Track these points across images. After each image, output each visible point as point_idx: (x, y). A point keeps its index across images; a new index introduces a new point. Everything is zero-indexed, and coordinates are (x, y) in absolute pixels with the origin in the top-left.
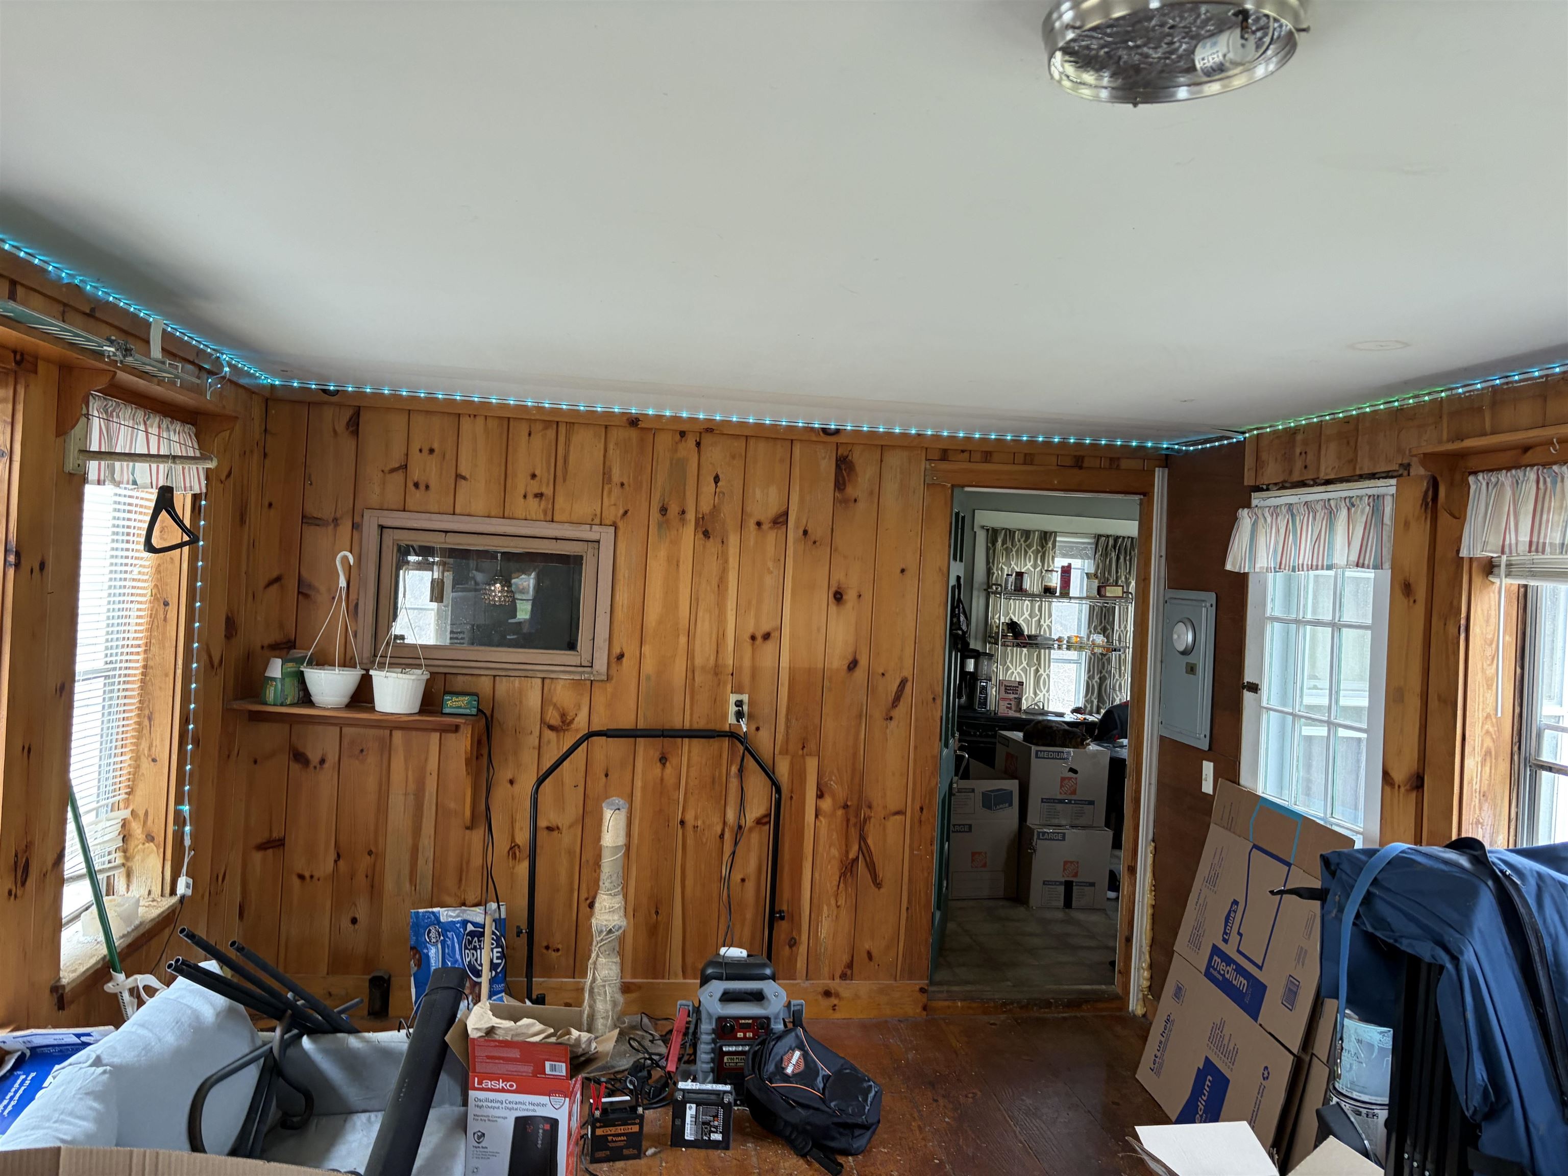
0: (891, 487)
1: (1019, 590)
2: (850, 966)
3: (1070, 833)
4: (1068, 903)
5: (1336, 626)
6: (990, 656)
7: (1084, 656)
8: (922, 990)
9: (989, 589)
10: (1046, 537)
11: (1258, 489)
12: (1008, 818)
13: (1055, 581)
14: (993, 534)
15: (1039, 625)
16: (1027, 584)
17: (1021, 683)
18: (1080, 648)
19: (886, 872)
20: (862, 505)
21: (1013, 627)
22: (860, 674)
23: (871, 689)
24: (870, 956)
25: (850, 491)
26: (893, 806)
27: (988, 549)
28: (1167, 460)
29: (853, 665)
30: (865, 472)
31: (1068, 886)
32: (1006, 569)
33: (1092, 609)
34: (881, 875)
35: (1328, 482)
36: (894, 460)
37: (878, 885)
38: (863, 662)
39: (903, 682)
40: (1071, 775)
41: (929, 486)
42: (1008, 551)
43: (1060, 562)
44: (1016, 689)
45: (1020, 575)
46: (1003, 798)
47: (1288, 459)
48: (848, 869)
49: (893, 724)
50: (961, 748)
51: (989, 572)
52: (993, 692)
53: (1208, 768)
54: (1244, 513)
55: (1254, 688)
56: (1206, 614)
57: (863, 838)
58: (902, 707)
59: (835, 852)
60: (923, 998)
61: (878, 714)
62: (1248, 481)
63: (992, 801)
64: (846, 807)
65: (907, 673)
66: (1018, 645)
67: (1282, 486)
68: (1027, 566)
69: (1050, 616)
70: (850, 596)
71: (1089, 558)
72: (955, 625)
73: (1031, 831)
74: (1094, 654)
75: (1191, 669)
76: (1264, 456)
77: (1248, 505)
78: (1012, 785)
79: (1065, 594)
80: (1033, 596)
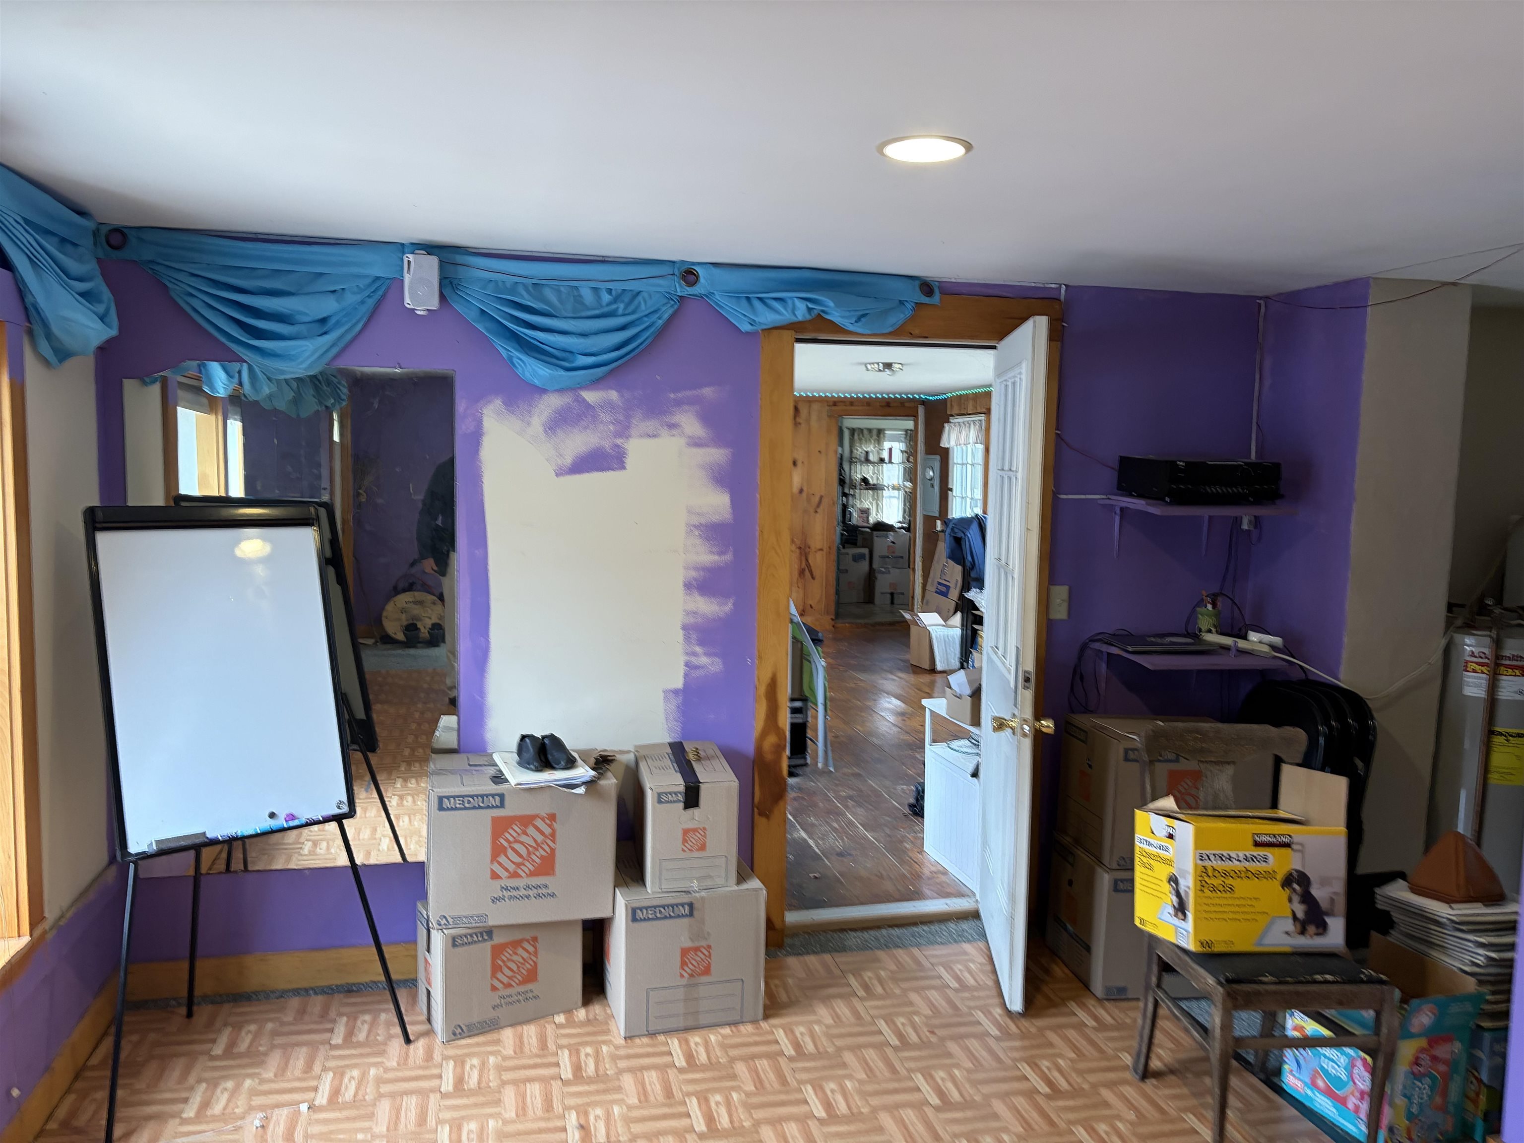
0: (814, 417)
1: (867, 460)
2: (804, 611)
3: (892, 570)
4: (892, 603)
5: (973, 465)
6: (853, 496)
7: (902, 493)
8: (832, 619)
9: (851, 462)
10: (880, 432)
11: (952, 416)
12: (864, 566)
13: (885, 455)
14: (853, 431)
15: (878, 479)
16: (871, 458)
17: (869, 509)
18: (898, 489)
19: (816, 573)
20: (803, 425)
21: (865, 480)
22: (804, 494)
23: (808, 500)
24: (811, 607)
25: (798, 420)
26: (819, 547)
27: (850, 439)
28: (924, 402)
29: (801, 491)
30: (804, 412)
31: (892, 594)
32: (859, 451)
33: (905, 469)
34: (814, 574)
35: (970, 414)
36: (815, 406)
37: (813, 578)
38: (805, 489)
39: (821, 497)
40: (892, 544)
41: (829, 416)
42: (860, 440)
43: (887, 445)
44: (866, 512)
45: (867, 453)
46: (861, 557)
47: (960, 405)
48: (802, 573)
49: (818, 515)
50: (844, 530)
51: (851, 452)
52: (855, 515)
53: (939, 523)
54: (946, 425)
55: (951, 490)
56: (937, 465)
57: (807, 560)
58: (821, 507)
59: (796, 566)
60: (833, 623)
61: (812, 510)
62: (949, 413)
63: (857, 558)
64: (800, 548)
65: (823, 494)
66: (867, 489)
67: (958, 415)
68: (870, 448)
69: (883, 473)
70: (799, 463)
71: (902, 442)
72: (841, 474)
73: (874, 570)
74: (906, 492)
75: (932, 486)
76: (953, 403)
77: (949, 422)
78: (865, 551)
79: (890, 462)
80: (874, 463)
